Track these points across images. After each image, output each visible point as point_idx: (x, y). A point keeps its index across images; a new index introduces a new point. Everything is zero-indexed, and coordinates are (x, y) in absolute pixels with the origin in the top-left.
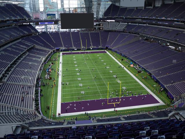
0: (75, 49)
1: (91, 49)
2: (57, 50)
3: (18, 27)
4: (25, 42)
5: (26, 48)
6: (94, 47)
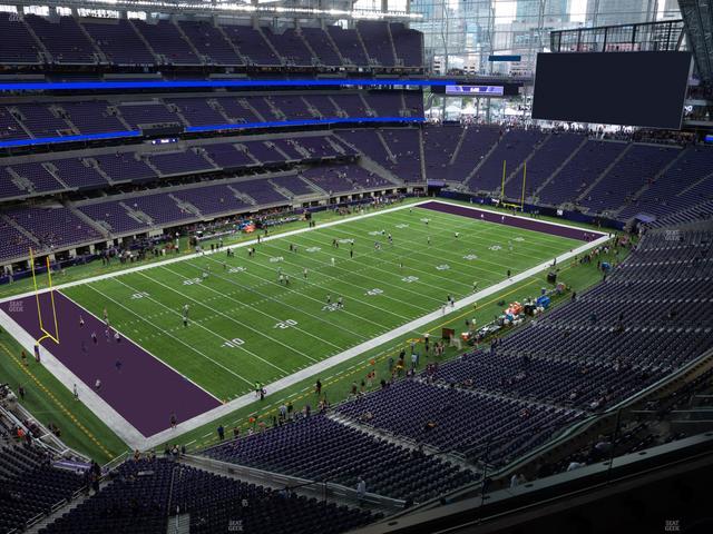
0: (494, 201)
1: (560, 213)
2: (431, 189)
3: (361, 96)
4: (336, 141)
5: (301, 157)
6: (580, 208)
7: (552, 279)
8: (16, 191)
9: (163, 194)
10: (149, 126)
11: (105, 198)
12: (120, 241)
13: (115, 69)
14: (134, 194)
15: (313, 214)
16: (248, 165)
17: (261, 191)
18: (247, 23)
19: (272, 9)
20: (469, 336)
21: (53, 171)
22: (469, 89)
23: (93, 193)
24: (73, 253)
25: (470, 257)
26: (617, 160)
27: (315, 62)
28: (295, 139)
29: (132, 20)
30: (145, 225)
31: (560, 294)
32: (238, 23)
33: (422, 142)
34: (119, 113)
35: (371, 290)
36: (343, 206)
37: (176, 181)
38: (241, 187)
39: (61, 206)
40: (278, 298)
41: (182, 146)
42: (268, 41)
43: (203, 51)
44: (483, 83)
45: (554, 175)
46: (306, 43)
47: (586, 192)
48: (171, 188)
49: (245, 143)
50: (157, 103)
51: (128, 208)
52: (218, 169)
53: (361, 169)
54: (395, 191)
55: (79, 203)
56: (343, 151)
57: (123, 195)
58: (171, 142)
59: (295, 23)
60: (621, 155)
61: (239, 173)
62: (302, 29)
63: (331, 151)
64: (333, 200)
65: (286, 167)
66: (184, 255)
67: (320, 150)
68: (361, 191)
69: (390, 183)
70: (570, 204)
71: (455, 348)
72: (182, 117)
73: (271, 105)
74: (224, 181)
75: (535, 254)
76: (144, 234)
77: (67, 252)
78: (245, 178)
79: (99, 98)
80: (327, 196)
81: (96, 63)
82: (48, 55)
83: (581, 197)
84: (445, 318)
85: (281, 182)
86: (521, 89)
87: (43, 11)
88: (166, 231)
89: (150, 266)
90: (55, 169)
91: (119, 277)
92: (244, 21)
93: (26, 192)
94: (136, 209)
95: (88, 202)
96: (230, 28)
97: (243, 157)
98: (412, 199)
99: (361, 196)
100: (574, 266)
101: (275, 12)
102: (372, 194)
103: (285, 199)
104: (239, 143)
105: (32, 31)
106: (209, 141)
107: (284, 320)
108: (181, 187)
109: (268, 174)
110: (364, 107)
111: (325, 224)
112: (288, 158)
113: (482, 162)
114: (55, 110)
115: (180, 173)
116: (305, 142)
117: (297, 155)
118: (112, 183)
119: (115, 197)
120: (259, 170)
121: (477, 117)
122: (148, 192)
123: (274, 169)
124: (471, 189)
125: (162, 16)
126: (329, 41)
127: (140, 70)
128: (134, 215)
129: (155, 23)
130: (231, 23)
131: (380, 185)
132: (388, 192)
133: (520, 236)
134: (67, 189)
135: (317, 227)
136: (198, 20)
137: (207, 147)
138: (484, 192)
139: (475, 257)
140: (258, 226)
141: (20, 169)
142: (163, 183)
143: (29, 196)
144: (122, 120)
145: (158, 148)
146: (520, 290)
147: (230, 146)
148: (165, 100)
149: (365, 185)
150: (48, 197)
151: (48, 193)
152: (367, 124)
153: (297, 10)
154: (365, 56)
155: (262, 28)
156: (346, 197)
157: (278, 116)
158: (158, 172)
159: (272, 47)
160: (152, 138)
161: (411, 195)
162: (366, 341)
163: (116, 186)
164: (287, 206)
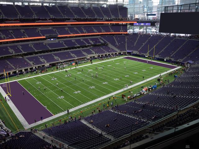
0: (146, 56)
1: (165, 60)
2: (128, 53)
3: (109, 26)
4: (101, 39)
5: (91, 44)
6: (171, 59)
7: (159, 80)
8: (10, 53)
9: (50, 54)
10: (48, 35)
11: (34, 55)
12: (37, 67)
13: (39, 19)
14: (43, 54)
15: (92, 60)
16: (75, 46)
17: (78, 54)
18: (77, 6)
19: (83, 2)
20: (130, 97)
21: (20, 48)
22: (141, 24)
23: (31, 54)
25: (136, 73)
26: (184, 44)
27: (96, 17)
28: (89, 39)
29: (45, 6)
30: (44, 63)
31: (160, 85)
32: (74, 6)
33: (126, 39)
34: (40, 32)
35: (104, 82)
36: (101, 58)
37: (54, 50)
38: (73, 52)
39: (22, 57)
40: (77, 85)
41: (57, 41)
42: (83, 11)
43: (64, 14)
44: (145, 22)
45: (164, 49)
46: (94, 11)
47: (173, 54)
48: (53, 52)
49: (75, 40)
50: (51, 29)
51: (40, 58)
52: (67, 47)
53: (108, 47)
54: (117, 54)
55: (27, 57)
56: (103, 42)
57: (39, 54)
58: (54, 40)
59: (91, 6)
60: (185, 43)
61: (73, 48)
62: (93, 7)
63: (100, 42)
64: (99, 56)
65: (86, 47)
66: (54, 71)
67: (96, 42)
68: (108, 54)
69: (116, 51)
70: (168, 58)
71: (125, 100)
72: (57, 33)
73: (83, 29)
74: (68, 50)
75: (156, 72)
76: (44, 65)
77: (22, 70)
78: (74, 50)
79: (34, 27)
80: (97, 55)
81: (34, 18)
82: (20, 16)
83: (172, 55)
84: (124, 91)
85: (85, 51)
86: (156, 24)
87: (20, 4)
88: (50, 64)
89: (44, 74)
90: (21, 47)
91: (34, 78)
92: (76, 5)
93: (12, 53)
94: (42, 58)
95: (29, 56)
96: (72, 8)
97: (74, 44)
98: (122, 56)
99: (108, 55)
100: (167, 76)
101: (84, 3)
102: (111, 54)
103: (85, 56)
104: (73, 40)
105: (16, 9)
106: (65, 39)
107: (77, 91)
108: (56, 52)
109: (81, 49)
110: (110, 30)
111: (95, 63)
112: (87, 44)
113: (143, 45)
114: (22, 31)
115: (56, 48)
116: (92, 40)
117: (90, 43)
118: (36, 51)
119: (37, 55)
120: (79, 47)
121: (143, 32)
122: (46, 54)
123: (83, 47)
124: (140, 53)
125: (53, 4)
126: (100, 11)
127: (46, 20)
128: (42, 60)
129: (51, 7)
130: (72, 6)
131: (113, 52)
132: (116, 54)
133: (152, 67)
134: (24, 53)
135: (93, 64)
136: (63, 5)
137: (64, 41)
138: (143, 54)
139: (137, 73)
140: (76, 63)
141: (11, 47)
142: (51, 51)
143: (12, 55)
144: (41, 34)
145: (50, 41)
146: (149, 83)
147: (71, 41)
148: (53, 28)
149: (109, 52)
150: (18, 55)
151: (18, 54)
152: (111, 34)
153: (91, 2)
154: (110, 15)
155: (82, 7)
156: (103, 55)
157: (85, 32)
158: (50, 48)
159: (84, 13)
160: (49, 38)
161: (122, 55)
162: (99, 98)
163: (37, 52)
164: (85, 58)
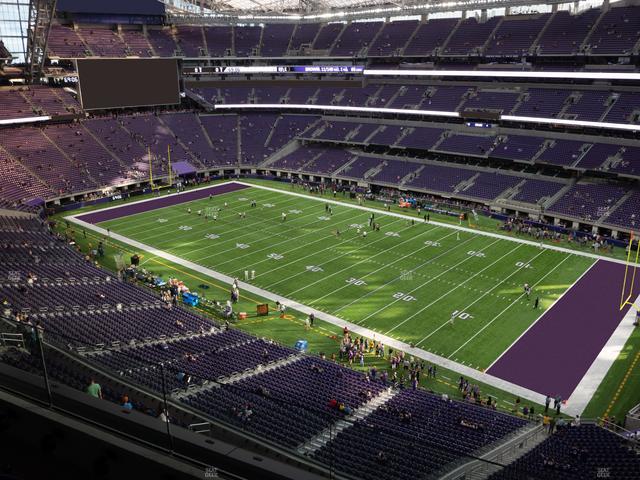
8: (343, 138)
11: (381, 156)
16: (515, 161)
24: (312, 179)
29: (561, 12)
37: (442, 157)
48: (433, 162)
52: (486, 156)
55: (363, 154)
58: (484, 126)
68: (600, 224)
76: (356, 183)
81: (467, 55)
95: (370, 155)
99: (596, 229)
109: (534, 175)
117: (595, 164)
118: (393, 146)
122: (413, 160)
134: (365, 143)
141: (364, 126)
145: (472, 129)
156: (571, 222)
158: (435, 147)
163: (394, 149)
164: (483, 205)
